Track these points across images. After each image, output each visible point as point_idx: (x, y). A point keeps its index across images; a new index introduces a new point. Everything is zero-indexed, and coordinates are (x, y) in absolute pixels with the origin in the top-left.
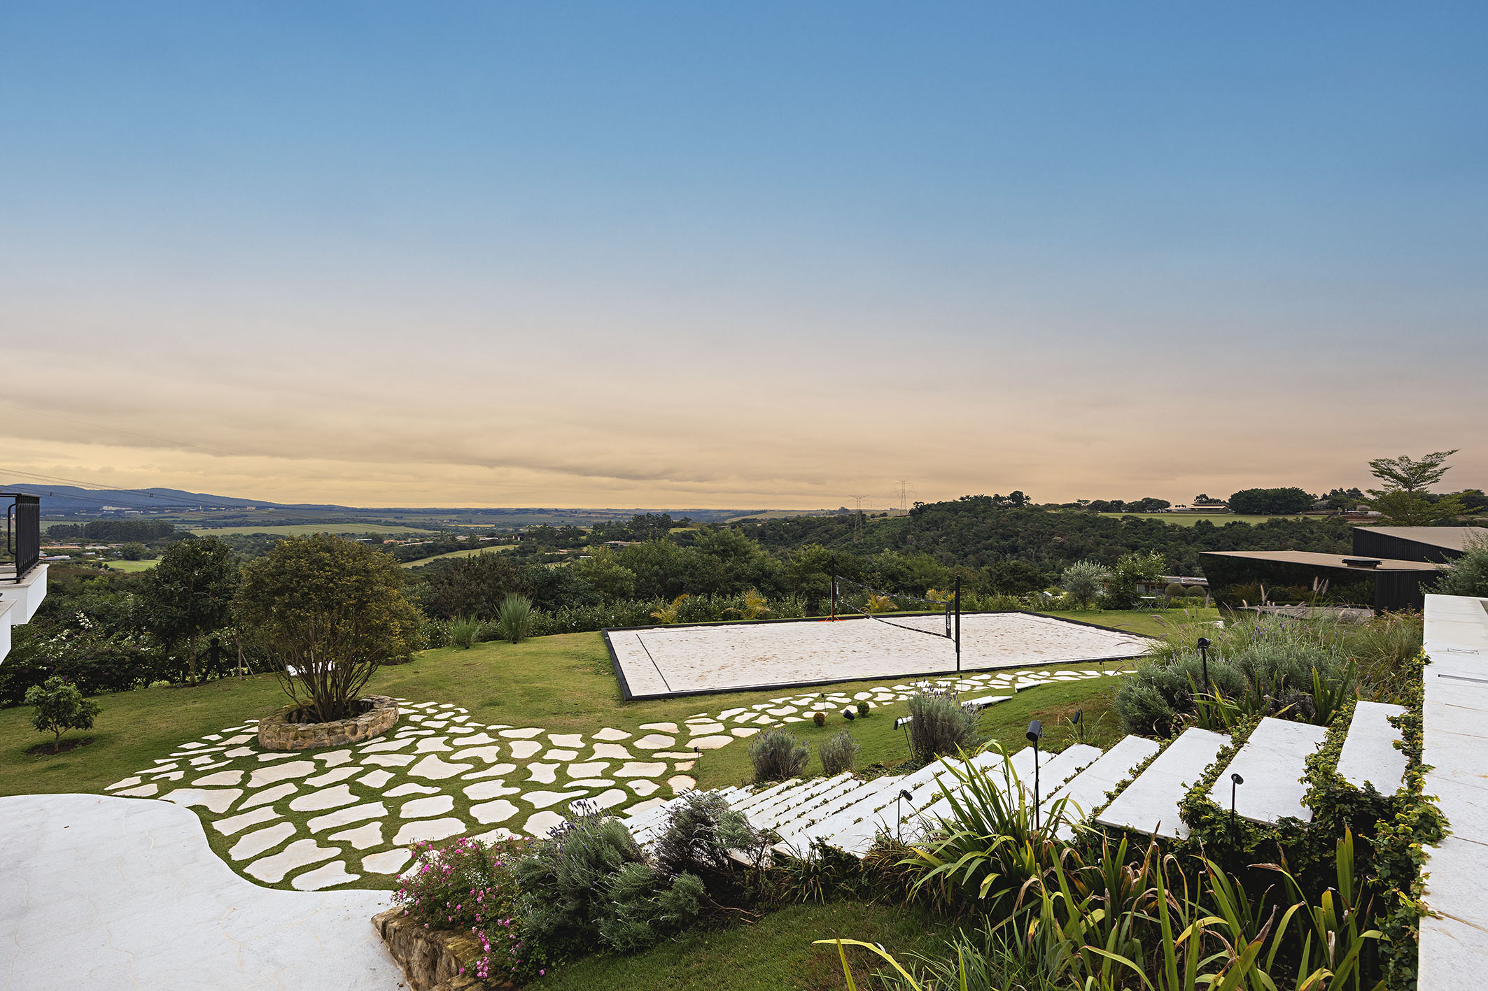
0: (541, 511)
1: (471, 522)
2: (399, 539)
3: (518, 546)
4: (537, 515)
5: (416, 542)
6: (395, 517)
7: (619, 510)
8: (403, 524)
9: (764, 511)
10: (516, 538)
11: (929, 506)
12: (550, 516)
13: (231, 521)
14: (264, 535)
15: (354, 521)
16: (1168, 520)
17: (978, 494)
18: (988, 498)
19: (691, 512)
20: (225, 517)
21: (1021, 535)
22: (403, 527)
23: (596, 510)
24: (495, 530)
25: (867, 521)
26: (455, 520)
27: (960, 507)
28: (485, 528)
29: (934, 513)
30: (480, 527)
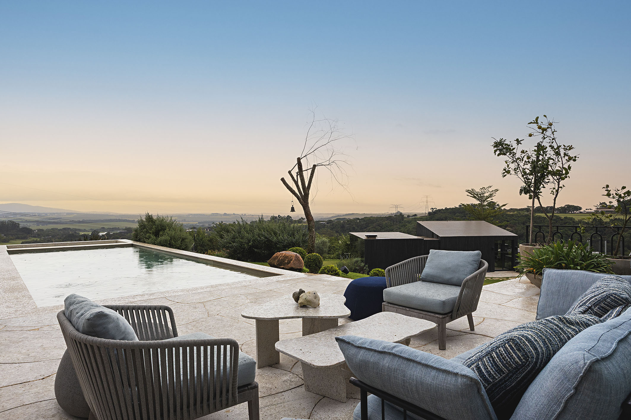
11: (440, 210)
14: (69, 229)
16: (577, 218)
25: (405, 219)
27: (457, 211)
28: (192, 224)
29: (442, 214)
30: (189, 224)
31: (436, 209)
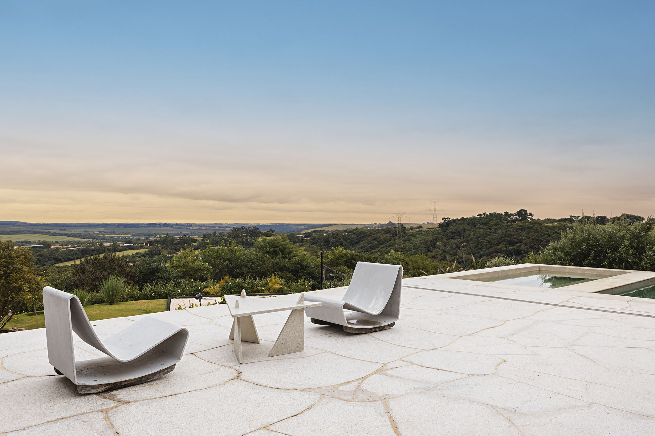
0: (165, 225)
1: (114, 233)
2: (62, 245)
3: (147, 250)
4: (162, 228)
5: (75, 247)
6: (60, 230)
7: (223, 224)
8: (65, 235)
9: (331, 225)
10: (146, 244)
11: (454, 221)
12: (172, 228)
15: (30, 232)
17: (492, 212)
18: (500, 215)
19: (276, 226)
21: (524, 241)
22: (65, 237)
23: (206, 224)
24: (132, 239)
25: (407, 232)
26: (103, 232)
27: (477, 221)
28: (124, 237)
29: (458, 226)
30: (120, 237)
31: (449, 219)
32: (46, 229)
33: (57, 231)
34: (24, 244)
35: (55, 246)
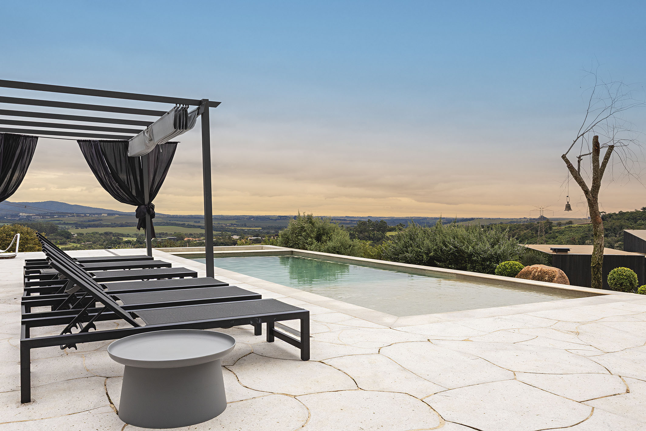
1: (245, 226)
2: (195, 238)
6: (195, 222)
7: (355, 218)
8: (199, 227)
13: (93, 223)
20: (89, 221)
23: (338, 217)
24: (261, 232)
26: (235, 224)
28: (254, 230)
32: (182, 221)
33: (192, 223)
34: (162, 236)
35: (188, 239)
